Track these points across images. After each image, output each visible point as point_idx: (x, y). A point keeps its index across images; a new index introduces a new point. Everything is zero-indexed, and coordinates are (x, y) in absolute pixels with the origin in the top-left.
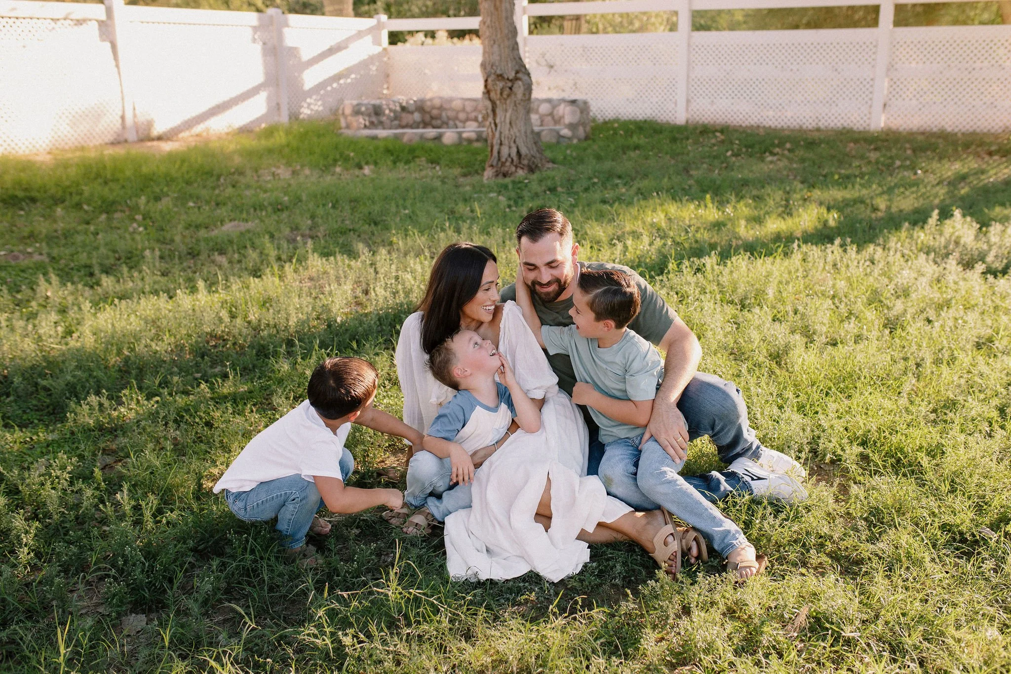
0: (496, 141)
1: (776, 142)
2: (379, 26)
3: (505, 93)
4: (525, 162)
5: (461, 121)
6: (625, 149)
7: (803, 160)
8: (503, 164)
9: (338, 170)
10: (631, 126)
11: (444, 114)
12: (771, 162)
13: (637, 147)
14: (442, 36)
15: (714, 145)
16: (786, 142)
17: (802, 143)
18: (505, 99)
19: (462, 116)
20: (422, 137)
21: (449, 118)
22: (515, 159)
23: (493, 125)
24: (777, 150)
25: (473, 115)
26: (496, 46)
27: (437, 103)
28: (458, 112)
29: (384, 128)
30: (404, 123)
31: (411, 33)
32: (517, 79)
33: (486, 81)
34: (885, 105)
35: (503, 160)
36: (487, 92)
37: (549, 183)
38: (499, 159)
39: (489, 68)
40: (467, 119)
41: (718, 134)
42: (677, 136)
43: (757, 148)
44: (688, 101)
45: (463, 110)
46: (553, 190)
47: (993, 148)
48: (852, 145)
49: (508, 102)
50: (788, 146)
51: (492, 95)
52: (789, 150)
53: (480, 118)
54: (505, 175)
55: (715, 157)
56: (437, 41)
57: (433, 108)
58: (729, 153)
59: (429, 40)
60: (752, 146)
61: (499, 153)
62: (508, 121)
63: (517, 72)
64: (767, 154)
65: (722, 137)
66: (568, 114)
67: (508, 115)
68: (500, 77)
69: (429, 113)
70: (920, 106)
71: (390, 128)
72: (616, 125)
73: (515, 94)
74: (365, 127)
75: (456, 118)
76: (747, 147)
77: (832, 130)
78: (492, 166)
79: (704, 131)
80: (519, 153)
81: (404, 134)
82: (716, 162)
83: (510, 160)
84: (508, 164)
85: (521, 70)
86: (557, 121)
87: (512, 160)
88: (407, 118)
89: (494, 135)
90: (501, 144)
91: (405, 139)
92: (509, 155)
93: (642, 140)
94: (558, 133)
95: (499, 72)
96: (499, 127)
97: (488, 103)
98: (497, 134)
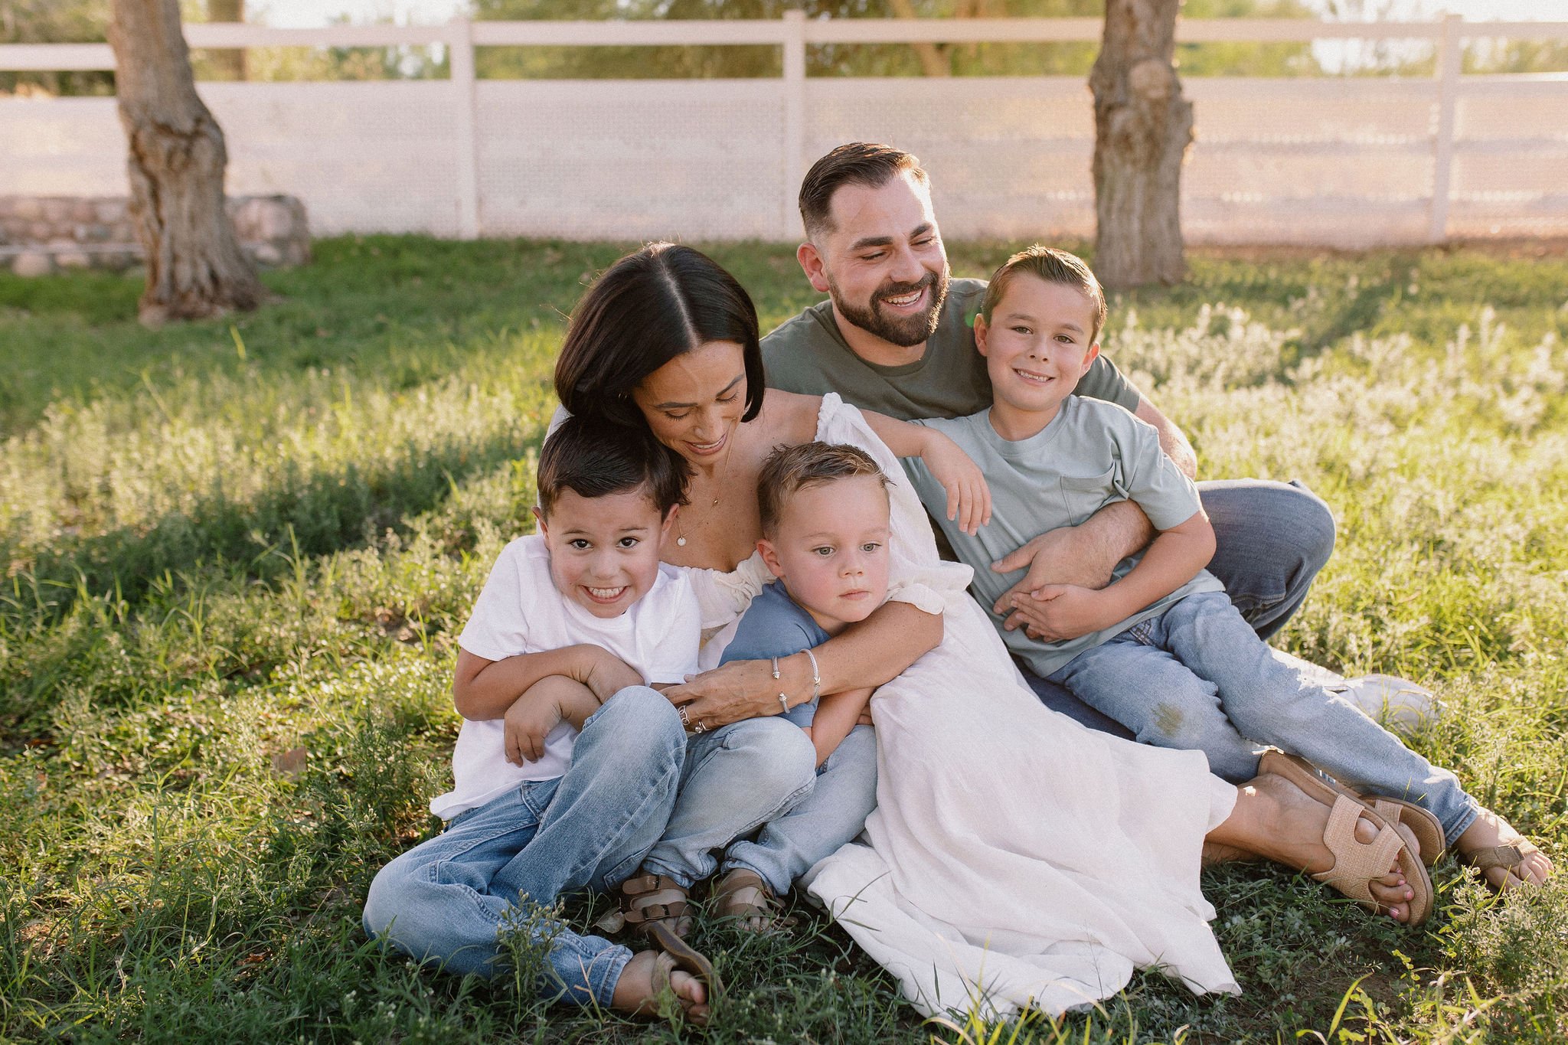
0: (163, 255)
3: (179, 158)
4: (227, 292)
5: (37, 238)
6: (397, 276)
8: (184, 297)
10: (390, 243)
13: (417, 273)
15: (551, 267)
18: (177, 174)
19: (40, 229)
22: (208, 286)
23: (155, 226)
25: (64, 227)
26: (149, 73)
28: (28, 221)
32: (196, 134)
33: (134, 138)
35: (183, 289)
36: (138, 158)
38: (173, 289)
39: (136, 112)
40: (53, 235)
41: (549, 251)
42: (478, 254)
44: (480, 201)
45: (42, 217)
48: (774, 261)
49: (184, 177)
51: (150, 164)
53: (81, 231)
54: (189, 317)
61: (172, 276)
62: (185, 213)
63: (198, 121)
65: (558, 256)
66: (270, 222)
67: (185, 203)
68: (165, 129)
72: (359, 241)
73: (197, 164)
75: (26, 232)
78: (159, 302)
79: (526, 247)
80: (214, 278)
83: (195, 290)
84: (193, 297)
85: (203, 117)
86: (251, 231)
87: (202, 291)
89: (157, 243)
90: (175, 259)
92: (195, 280)
93: (422, 263)
94: (254, 252)
95: (161, 119)
96: (168, 227)
97: (143, 182)
98: (165, 241)
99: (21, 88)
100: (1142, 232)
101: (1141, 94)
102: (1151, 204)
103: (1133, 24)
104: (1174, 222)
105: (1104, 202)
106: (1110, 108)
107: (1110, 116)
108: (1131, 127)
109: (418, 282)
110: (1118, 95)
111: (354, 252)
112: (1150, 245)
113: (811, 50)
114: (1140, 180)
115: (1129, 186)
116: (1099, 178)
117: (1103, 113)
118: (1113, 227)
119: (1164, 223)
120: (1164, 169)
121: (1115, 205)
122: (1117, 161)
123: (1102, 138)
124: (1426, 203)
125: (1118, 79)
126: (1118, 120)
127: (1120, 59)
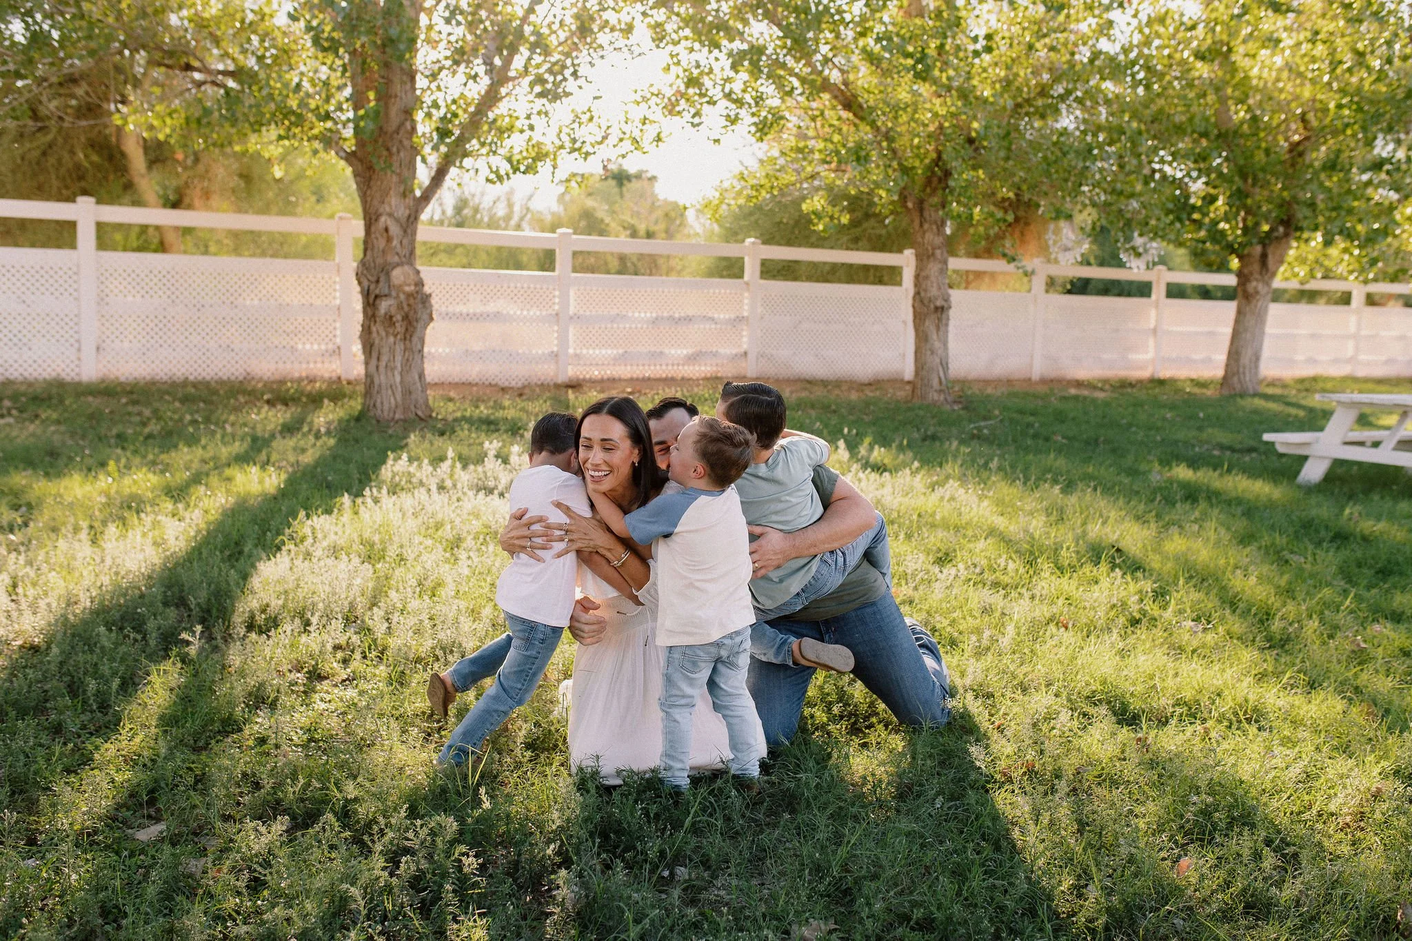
34: (98, 349)
70: (144, 350)
100: (402, 382)
101: (399, 288)
102: (407, 364)
103: (389, 240)
104: (421, 376)
105: (374, 362)
106: (376, 297)
107: (378, 302)
108: (393, 311)
110: (382, 288)
112: (408, 392)
113: (100, 227)
114: (399, 348)
115: (392, 352)
116: (369, 347)
117: (371, 301)
118: (381, 379)
119: (417, 377)
120: (415, 339)
121: (383, 364)
122: (383, 334)
123: (369, 317)
124: (555, 356)
125: (382, 279)
126: (384, 306)
127: (379, 261)
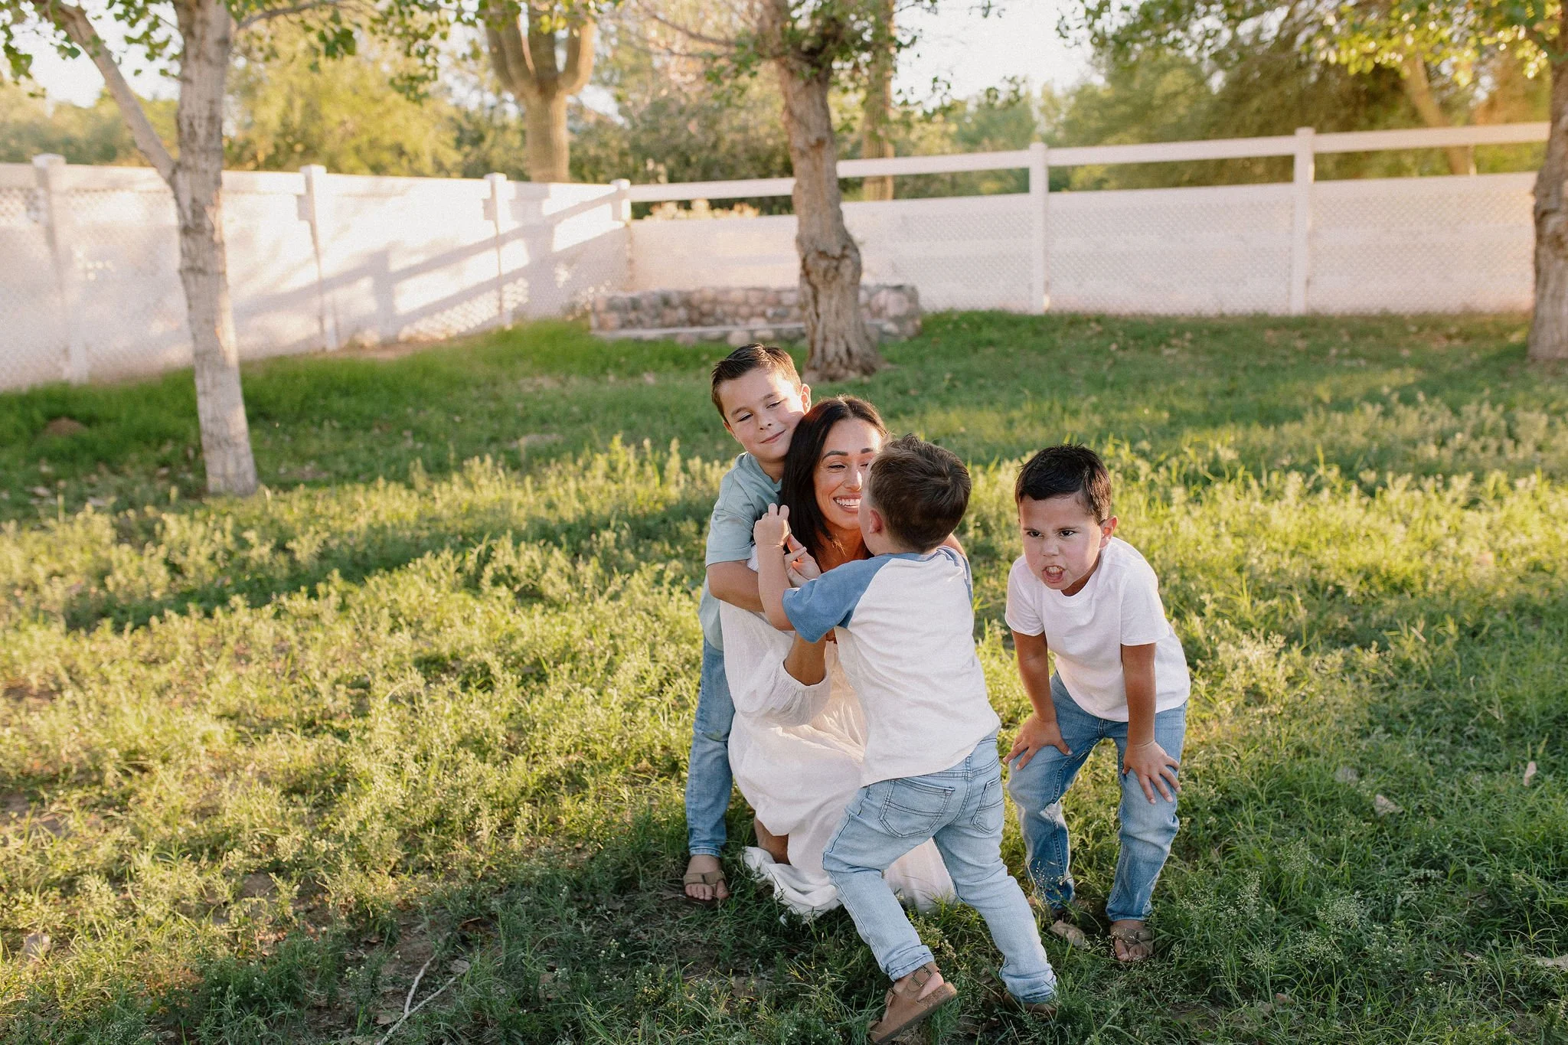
0: (818, 335)
1: (1172, 331)
2: (620, 195)
3: (830, 275)
4: (857, 362)
5: (742, 318)
6: (976, 346)
7: (1211, 352)
8: (829, 364)
9: (612, 378)
10: (976, 318)
11: (719, 310)
12: (1169, 356)
13: (990, 343)
14: (701, 206)
15: (1090, 338)
16: (1183, 332)
17: (1205, 332)
18: (830, 283)
19: (744, 310)
20: (701, 337)
21: (725, 314)
22: (845, 357)
23: (814, 317)
24: (1174, 341)
25: (759, 309)
26: (817, 217)
27: (709, 294)
28: (738, 305)
29: (644, 327)
30: (668, 320)
31: (659, 204)
32: (843, 257)
33: (804, 261)
34: (1308, 282)
35: (829, 359)
36: (806, 272)
37: (898, 384)
38: (823, 358)
39: (807, 244)
40: (752, 315)
41: (1093, 325)
42: (1040, 327)
43: (1148, 339)
44: (1047, 285)
45: (746, 303)
46: (903, 392)
47: (1453, 330)
48: (1270, 333)
49: (834, 285)
50: (1188, 335)
51: (813, 277)
52: (1191, 341)
53: (770, 312)
54: (832, 379)
55: (1098, 352)
56: (691, 214)
57: (703, 302)
58: (1114, 347)
59: (682, 213)
60: (1142, 337)
61: (823, 351)
62: (833, 309)
63: (844, 248)
64: (1163, 347)
65: (1099, 328)
66: (894, 305)
67: (834, 303)
68: (823, 254)
69: (698, 308)
71: (652, 327)
72: (955, 318)
73: (842, 276)
74: (623, 326)
75: (736, 314)
76: (1136, 338)
77: (1241, 316)
78: (815, 369)
79: (1074, 321)
80: (849, 352)
81: (676, 335)
82: (1100, 358)
83: (837, 359)
84: (835, 365)
85: (849, 246)
86: (878, 312)
87: (841, 361)
88: (671, 315)
89: (815, 329)
90: (825, 339)
91: (679, 341)
92: (837, 354)
93: (995, 335)
94: (879, 328)
95: (821, 248)
96: (822, 317)
97: (808, 289)
98: (820, 327)
99: (737, 207)
105: (1541, 287)
106: (1545, 214)
107: (1548, 218)
108: (1561, 229)
109: (991, 350)
111: (950, 326)
113: (1319, 158)
116: (1538, 271)
117: (1541, 216)
118: (1546, 310)
121: (1550, 291)
122: (1551, 257)
123: (1539, 237)
125: (1554, 189)
126: (1552, 223)
127: (1557, 170)
